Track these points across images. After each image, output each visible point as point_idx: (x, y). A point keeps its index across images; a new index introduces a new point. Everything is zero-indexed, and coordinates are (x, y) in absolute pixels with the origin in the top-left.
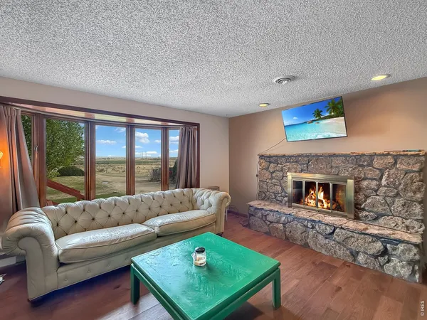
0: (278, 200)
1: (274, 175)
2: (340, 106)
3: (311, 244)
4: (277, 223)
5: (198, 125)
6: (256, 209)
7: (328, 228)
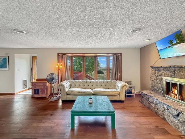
0: (159, 92)
1: (157, 78)
2: (181, 37)
3: (167, 119)
4: (152, 103)
5: (121, 54)
6: (145, 94)
7: (175, 112)
